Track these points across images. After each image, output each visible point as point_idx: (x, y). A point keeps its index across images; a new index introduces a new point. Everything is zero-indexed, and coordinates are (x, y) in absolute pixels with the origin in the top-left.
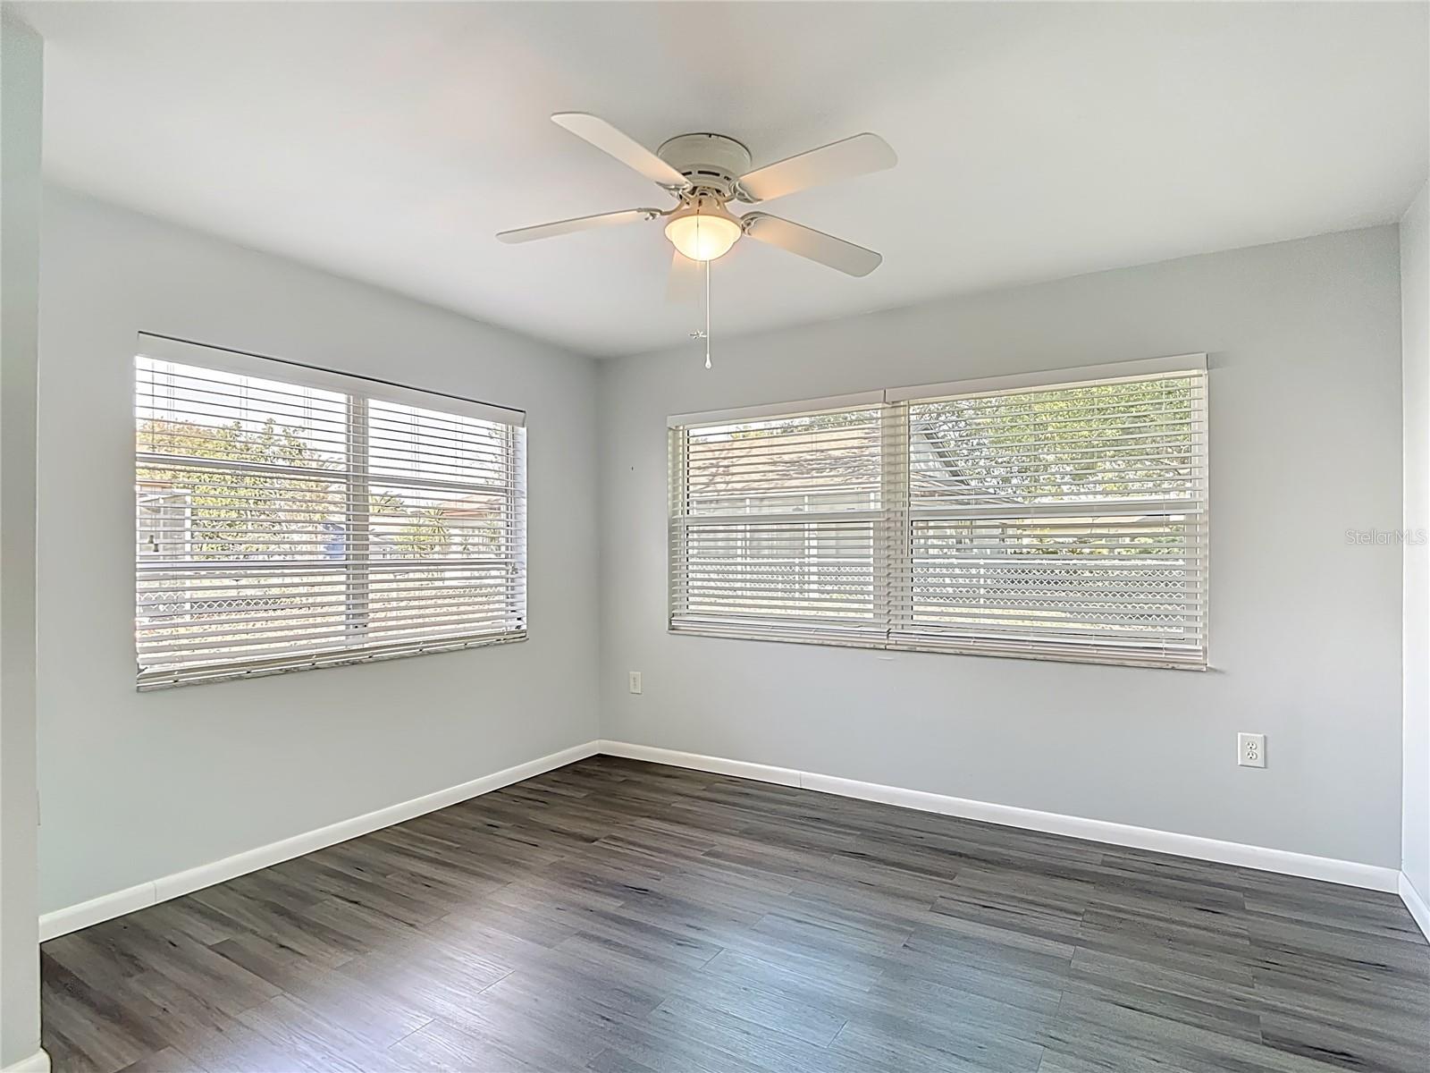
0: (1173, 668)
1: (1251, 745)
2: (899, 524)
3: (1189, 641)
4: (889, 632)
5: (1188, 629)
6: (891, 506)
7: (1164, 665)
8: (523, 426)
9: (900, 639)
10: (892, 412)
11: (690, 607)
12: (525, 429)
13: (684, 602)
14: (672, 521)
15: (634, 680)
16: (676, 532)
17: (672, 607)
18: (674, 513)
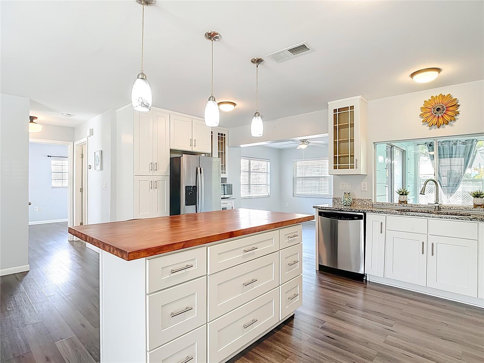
8: (269, 162)
13: (295, 191)
14: (293, 177)
15: (287, 205)
16: (294, 179)
17: (293, 192)
18: (294, 176)
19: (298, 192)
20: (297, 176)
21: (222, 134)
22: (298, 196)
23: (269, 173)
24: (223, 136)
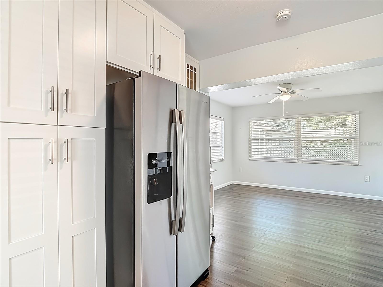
0: (353, 165)
1: (367, 178)
2: (299, 140)
3: (355, 160)
4: (297, 160)
5: (355, 158)
6: (298, 136)
7: (351, 165)
8: (223, 121)
9: (299, 161)
10: (298, 119)
11: (253, 155)
12: (224, 122)
13: (251, 154)
14: (249, 139)
15: (241, 169)
16: (250, 141)
17: (249, 155)
18: (249, 137)
19: (254, 155)
20: (253, 137)
21: (192, 68)
22: (255, 159)
23: (223, 134)
24: (193, 71)
